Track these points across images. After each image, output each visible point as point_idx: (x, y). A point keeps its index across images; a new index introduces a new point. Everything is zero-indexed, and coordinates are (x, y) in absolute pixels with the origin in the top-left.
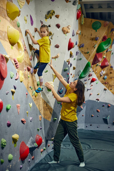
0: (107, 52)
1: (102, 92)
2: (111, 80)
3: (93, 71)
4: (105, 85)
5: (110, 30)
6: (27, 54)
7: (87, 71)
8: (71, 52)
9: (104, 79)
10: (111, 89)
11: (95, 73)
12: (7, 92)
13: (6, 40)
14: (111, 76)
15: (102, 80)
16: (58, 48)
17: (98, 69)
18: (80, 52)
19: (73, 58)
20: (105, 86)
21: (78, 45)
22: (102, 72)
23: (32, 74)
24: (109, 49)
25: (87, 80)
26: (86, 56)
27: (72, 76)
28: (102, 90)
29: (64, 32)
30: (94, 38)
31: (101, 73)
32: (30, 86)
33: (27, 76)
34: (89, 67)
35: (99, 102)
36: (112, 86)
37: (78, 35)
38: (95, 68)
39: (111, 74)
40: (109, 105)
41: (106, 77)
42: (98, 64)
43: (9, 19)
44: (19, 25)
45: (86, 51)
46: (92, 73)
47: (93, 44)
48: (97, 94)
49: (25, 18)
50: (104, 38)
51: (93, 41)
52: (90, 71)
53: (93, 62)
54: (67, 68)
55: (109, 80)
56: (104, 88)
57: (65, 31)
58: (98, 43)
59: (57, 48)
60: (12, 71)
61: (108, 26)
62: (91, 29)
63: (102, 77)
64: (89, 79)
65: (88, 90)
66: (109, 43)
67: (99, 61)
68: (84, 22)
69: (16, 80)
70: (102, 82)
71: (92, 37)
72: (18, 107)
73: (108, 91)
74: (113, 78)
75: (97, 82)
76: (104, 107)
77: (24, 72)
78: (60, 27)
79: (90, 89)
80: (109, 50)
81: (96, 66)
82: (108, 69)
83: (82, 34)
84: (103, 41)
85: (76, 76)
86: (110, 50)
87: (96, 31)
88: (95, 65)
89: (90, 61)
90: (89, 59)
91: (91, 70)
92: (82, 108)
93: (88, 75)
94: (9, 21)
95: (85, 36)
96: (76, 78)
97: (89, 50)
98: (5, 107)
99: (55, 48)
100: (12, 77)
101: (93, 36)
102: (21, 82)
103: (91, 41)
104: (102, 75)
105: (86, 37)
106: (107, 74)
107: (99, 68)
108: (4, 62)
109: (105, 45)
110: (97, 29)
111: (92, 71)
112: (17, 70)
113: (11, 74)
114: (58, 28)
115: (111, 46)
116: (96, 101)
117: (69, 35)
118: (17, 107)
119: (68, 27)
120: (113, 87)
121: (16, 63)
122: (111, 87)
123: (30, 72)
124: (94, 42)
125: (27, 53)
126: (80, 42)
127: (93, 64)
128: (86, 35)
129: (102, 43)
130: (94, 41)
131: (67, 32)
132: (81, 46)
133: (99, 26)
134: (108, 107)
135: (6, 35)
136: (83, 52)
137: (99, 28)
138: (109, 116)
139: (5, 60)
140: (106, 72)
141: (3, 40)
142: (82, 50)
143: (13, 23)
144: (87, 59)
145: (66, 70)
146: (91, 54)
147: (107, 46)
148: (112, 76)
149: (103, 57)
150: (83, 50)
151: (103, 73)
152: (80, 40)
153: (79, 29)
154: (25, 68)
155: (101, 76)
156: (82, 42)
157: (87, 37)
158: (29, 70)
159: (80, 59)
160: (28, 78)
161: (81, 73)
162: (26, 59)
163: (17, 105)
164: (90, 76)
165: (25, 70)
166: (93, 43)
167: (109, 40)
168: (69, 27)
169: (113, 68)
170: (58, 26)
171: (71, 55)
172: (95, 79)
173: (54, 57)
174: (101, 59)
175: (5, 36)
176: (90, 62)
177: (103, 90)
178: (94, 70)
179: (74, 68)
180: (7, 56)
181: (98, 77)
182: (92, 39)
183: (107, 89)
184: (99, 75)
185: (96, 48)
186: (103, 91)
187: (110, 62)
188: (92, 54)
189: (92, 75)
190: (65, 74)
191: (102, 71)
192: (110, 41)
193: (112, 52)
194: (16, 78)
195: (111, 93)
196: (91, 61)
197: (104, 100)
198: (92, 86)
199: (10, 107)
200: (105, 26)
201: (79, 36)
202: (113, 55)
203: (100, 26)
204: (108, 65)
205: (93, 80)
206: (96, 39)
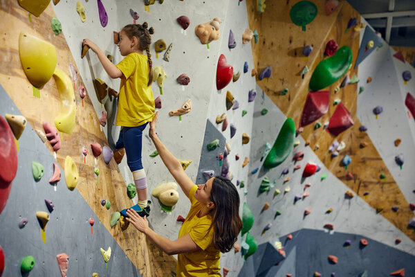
0: (342, 86)
1: (340, 204)
2: (362, 167)
3: (306, 145)
4: (346, 182)
5: (345, 25)
6: (89, 109)
7: (287, 144)
8: (228, 94)
9: (342, 164)
10: (365, 192)
11: (314, 151)
12: (21, 220)
13: (14, 74)
14: (362, 157)
15: (339, 168)
16: (187, 84)
17: (323, 137)
18: (261, 91)
19: (239, 111)
20: (347, 185)
21: (253, 71)
22: (333, 146)
23: (107, 163)
24: (348, 77)
25: (291, 170)
26: (279, 104)
27: (242, 163)
28: (339, 199)
29: (203, 38)
30: (300, 48)
31: (331, 148)
32: (101, 200)
33: (91, 172)
34: (292, 133)
35: (335, 233)
36: (367, 184)
37: (249, 44)
38: (311, 135)
39: (364, 149)
40: (363, 241)
41: (347, 158)
42: (318, 121)
43: (23, 13)
44: (57, 29)
45: (279, 88)
46: (302, 149)
47: (299, 66)
48: (327, 210)
49: (78, 5)
50: (330, 49)
51: (298, 58)
52: (295, 146)
53: (302, 117)
54: (217, 141)
55: (358, 168)
56: (345, 192)
57: (204, 35)
58: (313, 63)
59: (183, 86)
60: (39, 160)
61: (336, 14)
62: (289, 25)
63: (337, 160)
64: (295, 167)
65: (296, 199)
66: (346, 62)
67: (320, 115)
68: (265, 6)
69: (53, 183)
70: (340, 175)
71: (294, 46)
72: (60, 261)
73: (358, 200)
74: (368, 162)
75: (323, 176)
76: (348, 247)
77: (79, 162)
78: (188, 24)
79: (304, 197)
80: (348, 80)
81: (315, 128)
82: (353, 135)
83: (264, 39)
84: (327, 57)
85: (254, 161)
86: (354, 81)
87: (304, 29)
88: (310, 127)
89: (291, 114)
90: (290, 109)
91: (298, 141)
92: (281, 255)
93: (291, 157)
94: (26, 19)
95: (272, 44)
96: (253, 169)
97: (286, 85)
98: (16, 265)
99: (179, 86)
100: (36, 176)
101: (297, 44)
102: (72, 189)
103: (290, 58)
104: (336, 153)
105: (275, 48)
106: (350, 151)
107: (323, 135)
108: (7, 135)
109: (333, 66)
110: (307, 22)
111: (304, 143)
112: (55, 155)
113: (34, 167)
114: (185, 28)
115: (355, 68)
116: (323, 232)
117: (219, 47)
118: (59, 263)
119: (211, 24)
120: (370, 186)
121: (49, 135)
122: (365, 186)
123: (102, 159)
124: (301, 61)
125: (91, 104)
126: (258, 64)
127: (303, 124)
128: (274, 40)
129: (325, 62)
130: (300, 56)
131: (211, 39)
132: (261, 75)
133: (311, 14)
134: (362, 246)
135: (17, 58)
136: (268, 90)
137: (311, 20)
138: (366, 272)
139: (9, 129)
140: (346, 145)
141: (7, 74)
142: (266, 87)
143: (38, 23)
144: (284, 110)
145: (215, 147)
146: (294, 96)
147: (340, 69)
148: (364, 156)
149: (331, 103)
150: (270, 87)
151: (339, 148)
152: (259, 58)
153: (251, 28)
154: (85, 148)
155: (333, 156)
156: (265, 64)
157: (280, 48)
158: (96, 153)
159: (264, 113)
160: (94, 176)
161: (267, 153)
162: (86, 121)
163: (58, 256)
164: (297, 158)
165: (85, 154)
166: (297, 64)
167: (344, 51)
168: (217, 24)
169: (367, 132)
170: (183, 23)
171: (229, 103)
172: (314, 166)
173: (174, 112)
174: (326, 107)
175: (10, 62)
176: (293, 119)
177: (343, 196)
178: (309, 141)
179: (245, 140)
180: (19, 119)
181: (323, 161)
182: (295, 53)
183: (354, 194)
184: (327, 155)
185: (308, 77)
186: (344, 201)
187: (358, 115)
188: (297, 95)
189: (302, 156)
190: (210, 158)
191: (336, 143)
192: (348, 54)
193: (359, 85)
194: (53, 179)
195: (366, 206)
196: (295, 116)
197: (348, 226)
198: (307, 189)
199: (32, 263)
200: (328, 14)
201: (254, 47)
202: (363, 93)
203: (314, 15)
204: (351, 124)
205: (309, 172)
206: (305, 52)
